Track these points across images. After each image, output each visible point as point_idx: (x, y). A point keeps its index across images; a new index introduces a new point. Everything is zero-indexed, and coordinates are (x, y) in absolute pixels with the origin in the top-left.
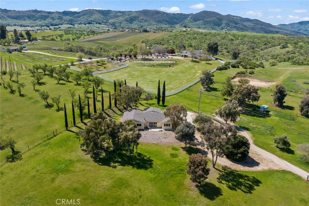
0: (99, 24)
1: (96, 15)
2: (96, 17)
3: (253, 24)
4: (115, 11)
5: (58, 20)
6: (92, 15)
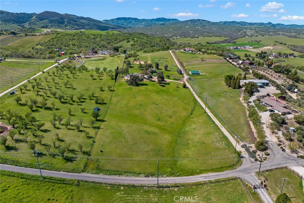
3: (88, 21)
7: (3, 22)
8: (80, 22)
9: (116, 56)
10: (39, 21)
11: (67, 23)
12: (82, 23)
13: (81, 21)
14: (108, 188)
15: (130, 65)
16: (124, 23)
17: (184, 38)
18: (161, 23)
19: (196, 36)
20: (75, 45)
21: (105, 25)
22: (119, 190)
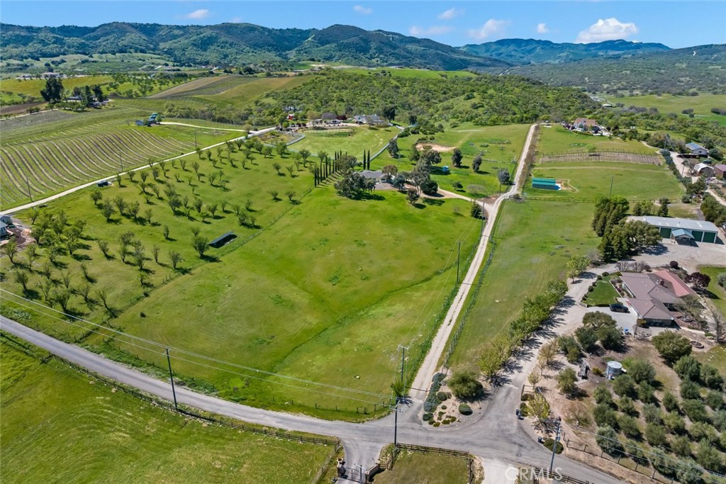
0: (142, 51)
1: (133, 35)
2: (133, 37)
3: (423, 48)
4: (167, 26)
5: (55, 45)
6: (124, 35)
7: (251, 48)
8: (405, 49)
9: (382, 129)
10: (317, 47)
11: (374, 51)
12: (408, 52)
13: (409, 47)
14: (91, 382)
15: (398, 150)
16: (513, 53)
17: (651, 94)
18: (611, 53)
19: (692, 91)
20: (342, 100)
21: (463, 57)
22: (105, 393)
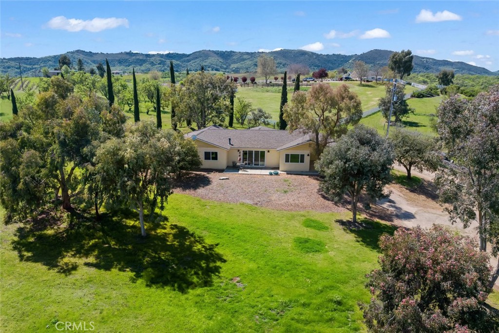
0: (217, 70)
1: (213, 58)
2: (213, 60)
3: (455, 70)
4: (240, 52)
5: (160, 65)
6: (207, 59)
